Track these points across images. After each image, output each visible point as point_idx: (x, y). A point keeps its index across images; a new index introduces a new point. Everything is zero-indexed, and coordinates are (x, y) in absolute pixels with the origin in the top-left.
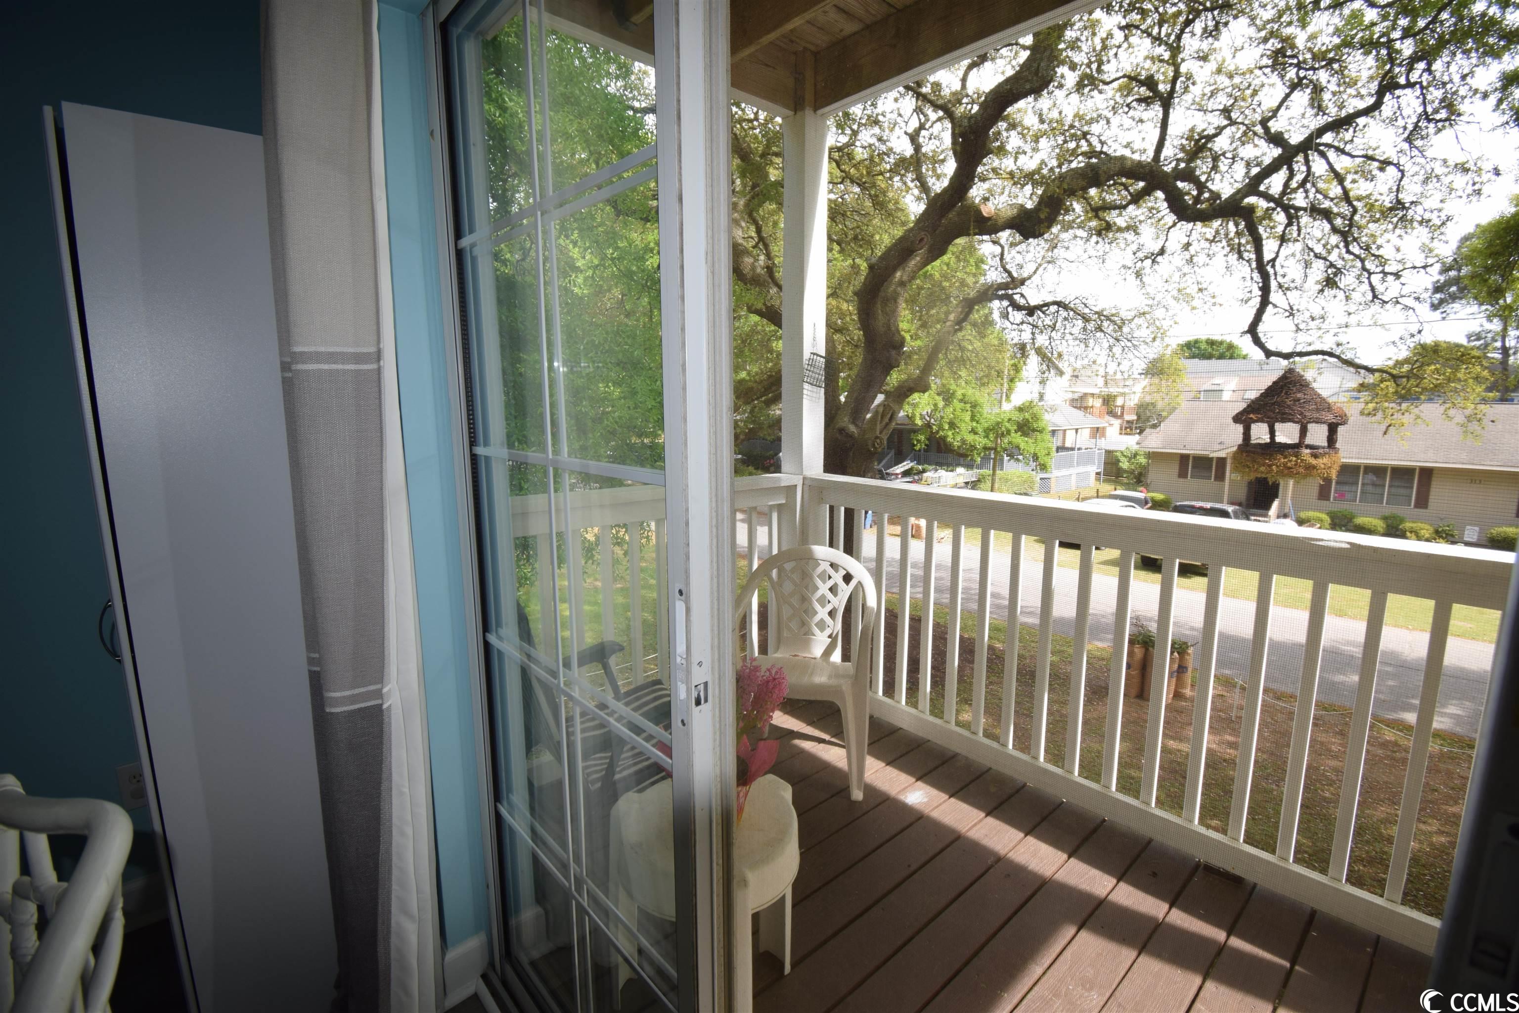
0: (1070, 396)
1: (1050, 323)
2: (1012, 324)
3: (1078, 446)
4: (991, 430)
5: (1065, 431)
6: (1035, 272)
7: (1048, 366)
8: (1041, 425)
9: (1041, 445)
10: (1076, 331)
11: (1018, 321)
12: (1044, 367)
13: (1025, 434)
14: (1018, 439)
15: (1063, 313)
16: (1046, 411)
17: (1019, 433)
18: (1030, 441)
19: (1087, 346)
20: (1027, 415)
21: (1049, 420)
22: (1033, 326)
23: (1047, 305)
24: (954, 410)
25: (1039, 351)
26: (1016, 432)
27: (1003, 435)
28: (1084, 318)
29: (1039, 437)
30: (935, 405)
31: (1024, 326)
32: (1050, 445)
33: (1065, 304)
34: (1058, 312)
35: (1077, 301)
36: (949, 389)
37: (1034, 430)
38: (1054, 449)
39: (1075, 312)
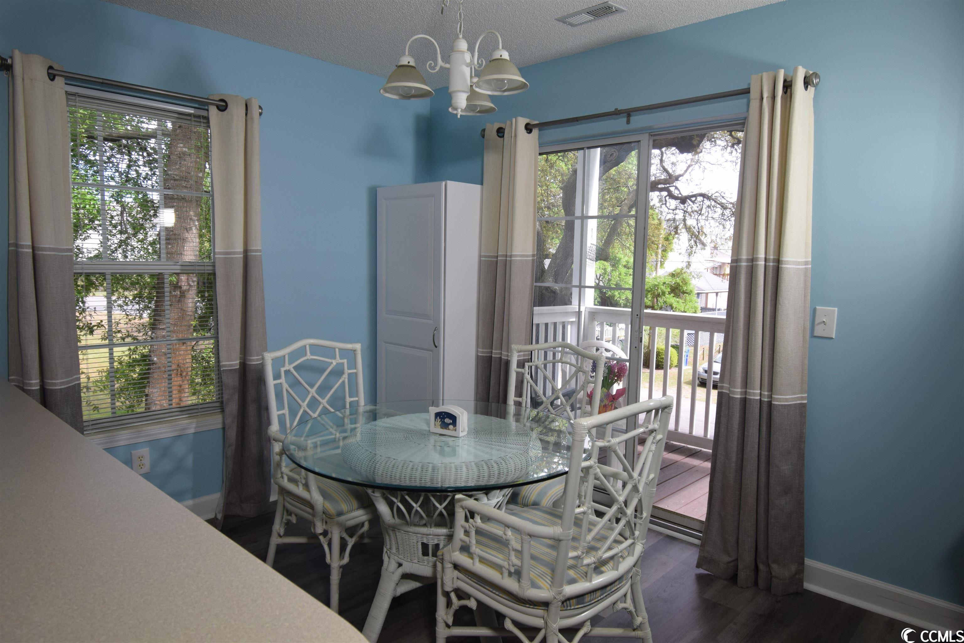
0: (711, 265)
1: (697, 209)
2: (669, 209)
3: (718, 307)
4: (649, 291)
5: (707, 294)
6: (686, 171)
7: (696, 242)
8: (690, 288)
9: (689, 305)
10: (716, 216)
11: (673, 207)
12: (692, 242)
13: (677, 296)
14: (671, 299)
15: (707, 202)
16: (693, 277)
17: (672, 295)
18: (681, 301)
19: (724, 228)
20: (678, 280)
21: (695, 284)
22: (685, 211)
23: (695, 196)
24: (620, 274)
25: (688, 229)
26: (669, 294)
27: (658, 295)
28: (722, 206)
29: (688, 298)
30: (605, 269)
31: (677, 211)
32: (696, 305)
33: (708, 196)
34: (703, 201)
35: (717, 194)
36: (616, 257)
37: (684, 292)
38: (699, 308)
39: (715, 202)
